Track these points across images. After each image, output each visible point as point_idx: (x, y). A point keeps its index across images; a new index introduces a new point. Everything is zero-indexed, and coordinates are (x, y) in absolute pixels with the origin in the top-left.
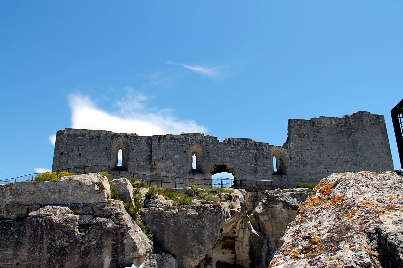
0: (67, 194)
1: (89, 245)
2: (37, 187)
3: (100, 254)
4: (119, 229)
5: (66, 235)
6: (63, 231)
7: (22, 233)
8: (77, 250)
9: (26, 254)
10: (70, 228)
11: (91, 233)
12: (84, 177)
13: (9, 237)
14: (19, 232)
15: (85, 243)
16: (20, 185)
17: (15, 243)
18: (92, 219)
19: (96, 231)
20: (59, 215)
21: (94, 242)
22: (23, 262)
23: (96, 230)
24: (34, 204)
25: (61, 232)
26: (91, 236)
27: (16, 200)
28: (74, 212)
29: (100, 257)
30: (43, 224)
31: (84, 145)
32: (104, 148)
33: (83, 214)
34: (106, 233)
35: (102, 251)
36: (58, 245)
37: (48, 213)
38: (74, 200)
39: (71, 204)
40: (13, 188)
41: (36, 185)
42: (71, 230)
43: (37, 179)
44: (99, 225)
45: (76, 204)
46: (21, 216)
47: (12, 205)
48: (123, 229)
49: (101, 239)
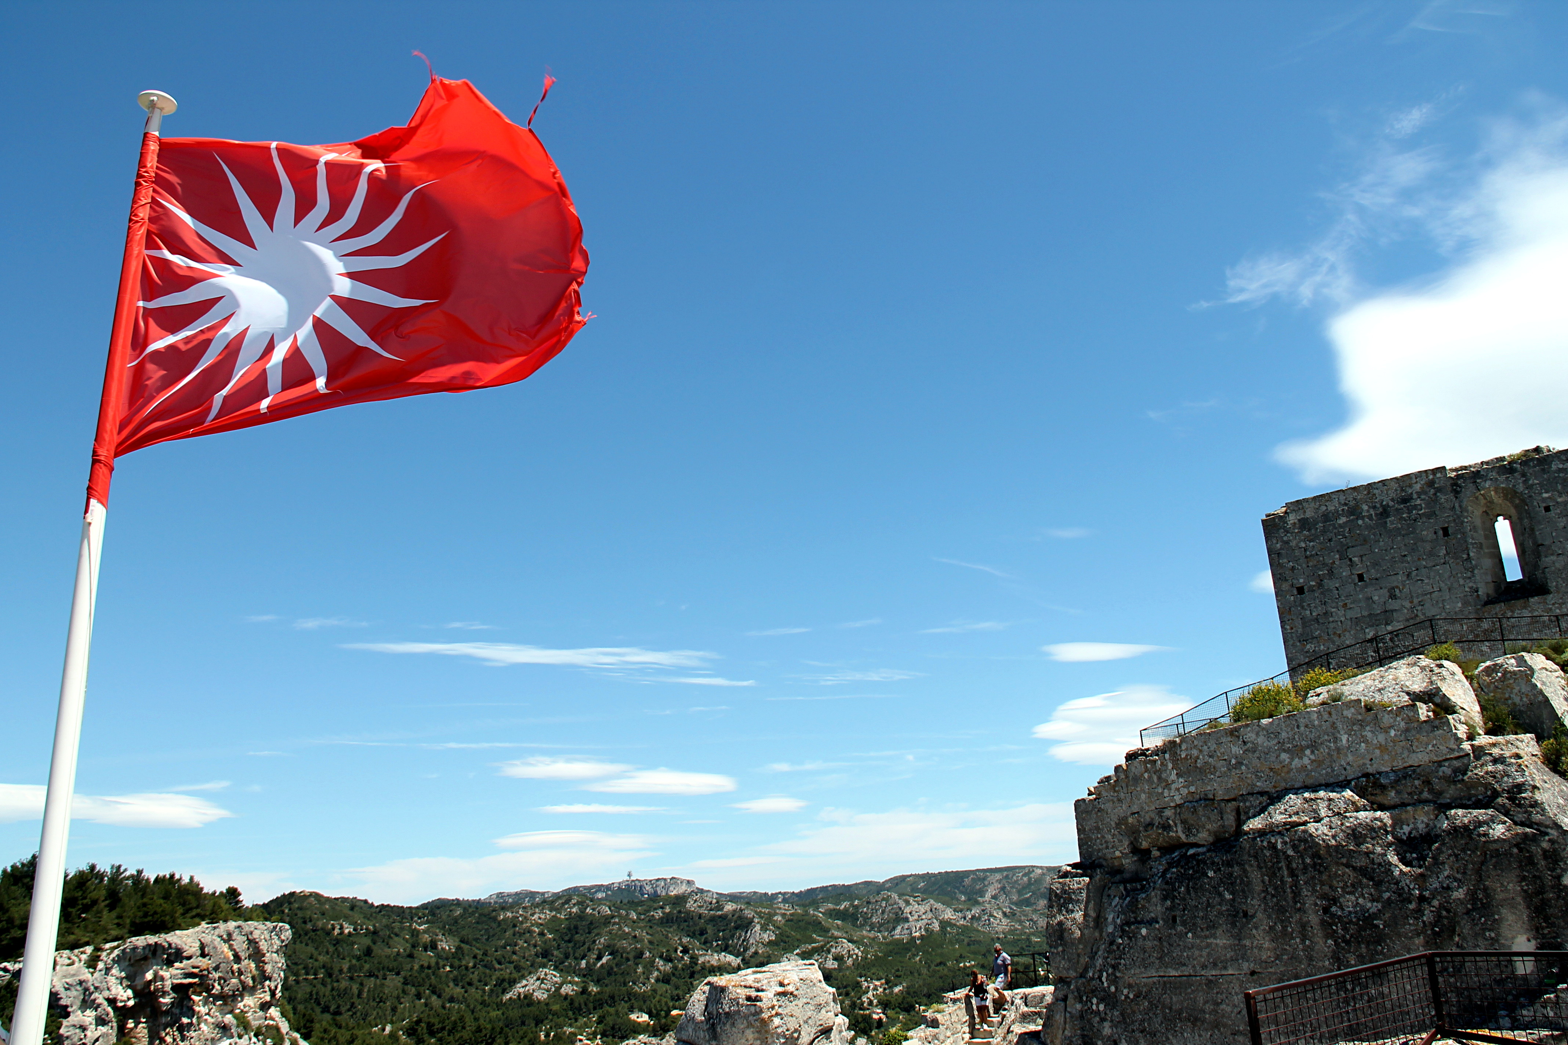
0: (1338, 750)
1: (1446, 902)
2: (1244, 742)
3: (1490, 930)
4: (1534, 839)
5: (1365, 880)
6: (1354, 869)
7: (1241, 884)
8: (1411, 922)
9: (1266, 945)
10: (1371, 856)
11: (1444, 863)
12: (1377, 682)
13: (1210, 897)
14: (1232, 884)
15: (1434, 898)
16: (1196, 743)
17: (1230, 915)
18: (1436, 818)
19: (1456, 856)
20: (1328, 819)
21: (1460, 890)
22: (1266, 968)
23: (1456, 851)
24: (1249, 794)
25: (1347, 870)
26: (1446, 873)
27: (1196, 789)
28: (1372, 803)
29: (1492, 939)
30: (1290, 852)
31: (1365, 540)
32: (1435, 533)
33: (1404, 805)
34: (1494, 860)
35: (1495, 920)
36: (1350, 912)
37: (1294, 818)
38: (1364, 764)
39: (1358, 778)
40: (1180, 755)
41: (1238, 737)
42: (1377, 861)
43: (1238, 716)
44: (1462, 834)
45: (1373, 775)
46: (1225, 832)
47: (1190, 805)
48: (1547, 838)
49: (1480, 879)
